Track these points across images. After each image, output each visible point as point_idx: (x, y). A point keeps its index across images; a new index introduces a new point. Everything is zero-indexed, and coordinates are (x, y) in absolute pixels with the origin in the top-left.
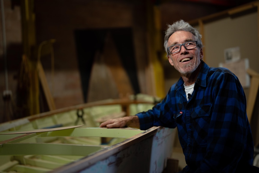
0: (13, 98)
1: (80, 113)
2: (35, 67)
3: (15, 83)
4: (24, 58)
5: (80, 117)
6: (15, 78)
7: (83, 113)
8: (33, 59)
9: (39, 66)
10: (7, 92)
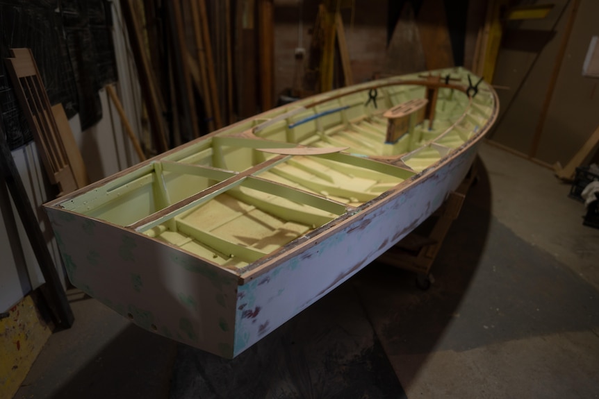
0: (306, 57)
1: (373, 94)
2: (333, 21)
3: (309, 38)
4: (322, 7)
5: (373, 98)
6: (311, 32)
7: (376, 94)
8: (332, 10)
9: (339, 19)
10: (300, 50)
